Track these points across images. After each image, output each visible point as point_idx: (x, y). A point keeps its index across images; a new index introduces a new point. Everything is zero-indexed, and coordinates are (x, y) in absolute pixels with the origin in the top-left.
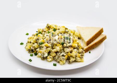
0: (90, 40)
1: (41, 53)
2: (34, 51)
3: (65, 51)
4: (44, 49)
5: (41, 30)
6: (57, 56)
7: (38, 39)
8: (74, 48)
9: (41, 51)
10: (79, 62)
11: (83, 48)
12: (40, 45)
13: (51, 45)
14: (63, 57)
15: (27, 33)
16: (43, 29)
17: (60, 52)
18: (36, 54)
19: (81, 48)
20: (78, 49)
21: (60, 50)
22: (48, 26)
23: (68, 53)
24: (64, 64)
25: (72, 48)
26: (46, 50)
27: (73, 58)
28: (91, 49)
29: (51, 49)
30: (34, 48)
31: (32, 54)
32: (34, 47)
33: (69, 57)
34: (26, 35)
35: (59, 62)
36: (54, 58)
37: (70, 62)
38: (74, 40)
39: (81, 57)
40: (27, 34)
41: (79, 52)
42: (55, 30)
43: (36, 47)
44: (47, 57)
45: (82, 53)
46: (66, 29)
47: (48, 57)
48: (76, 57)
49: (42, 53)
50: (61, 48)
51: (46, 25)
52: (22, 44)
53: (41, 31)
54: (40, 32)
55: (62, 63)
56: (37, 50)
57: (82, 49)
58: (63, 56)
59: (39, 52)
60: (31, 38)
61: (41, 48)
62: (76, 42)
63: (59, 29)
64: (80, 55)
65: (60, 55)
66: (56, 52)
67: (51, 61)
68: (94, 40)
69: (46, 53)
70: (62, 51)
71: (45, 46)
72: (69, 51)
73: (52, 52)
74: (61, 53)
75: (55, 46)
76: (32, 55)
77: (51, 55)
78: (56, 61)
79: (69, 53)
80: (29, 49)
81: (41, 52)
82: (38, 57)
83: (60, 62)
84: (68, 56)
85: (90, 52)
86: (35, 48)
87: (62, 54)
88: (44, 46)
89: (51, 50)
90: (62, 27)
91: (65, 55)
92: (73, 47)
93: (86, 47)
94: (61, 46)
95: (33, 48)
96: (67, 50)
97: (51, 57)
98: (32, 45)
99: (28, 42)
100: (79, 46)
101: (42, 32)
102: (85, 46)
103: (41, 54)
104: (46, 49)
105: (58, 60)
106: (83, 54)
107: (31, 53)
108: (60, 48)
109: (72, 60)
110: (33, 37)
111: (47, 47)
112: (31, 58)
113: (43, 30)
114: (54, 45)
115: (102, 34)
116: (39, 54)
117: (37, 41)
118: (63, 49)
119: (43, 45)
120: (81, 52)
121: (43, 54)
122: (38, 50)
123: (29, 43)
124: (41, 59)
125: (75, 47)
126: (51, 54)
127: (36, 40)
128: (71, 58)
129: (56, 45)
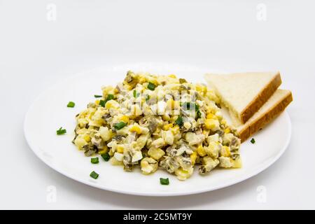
0: (250, 107)
1: (122, 153)
2: (101, 150)
3: (187, 143)
4: (129, 141)
5: (110, 90)
6: (167, 157)
7: (109, 115)
8: (212, 133)
9: (122, 146)
10: (228, 168)
11: (235, 131)
12: (118, 131)
13: (148, 127)
14: (185, 159)
15: (70, 103)
16: (118, 88)
17: (175, 146)
18: (107, 157)
19: (227, 130)
20: (221, 134)
21: (175, 139)
22: (132, 78)
23: (196, 146)
24: (189, 177)
25: (206, 133)
26: (135, 142)
27: (213, 158)
28: (255, 131)
29: (150, 140)
30: (100, 140)
31: (94, 157)
32: (100, 137)
33: (201, 157)
34: (68, 106)
35: (174, 174)
36: (159, 163)
37: (204, 171)
38: (209, 111)
39: (234, 155)
40: (71, 105)
41: (225, 143)
42: (152, 86)
43: (106, 137)
44: (140, 161)
45: (233, 144)
46: (182, 81)
47: (144, 162)
48: (220, 155)
49: (125, 151)
50: (177, 135)
51: (126, 76)
52: (61, 132)
53: (111, 93)
54: (109, 96)
55: (183, 175)
56: (109, 145)
57: (231, 132)
58: (184, 154)
59: (116, 151)
60: (85, 115)
61: (119, 138)
62: (215, 117)
63: (164, 84)
64: (229, 149)
65: (177, 155)
66: (165, 147)
67: (152, 173)
68: (261, 106)
69: (138, 150)
70: (181, 141)
71: (133, 132)
72: (200, 140)
73: (154, 146)
74: (177, 148)
75: (158, 130)
76: (95, 162)
77: (149, 157)
78: (166, 170)
79: (200, 147)
80: (86, 144)
81: (122, 149)
82: (114, 165)
83: (179, 173)
84: (198, 155)
85: (253, 141)
86: (102, 140)
87: (180, 151)
88: (129, 133)
89: (151, 143)
90: (171, 77)
91: (189, 151)
92: (207, 130)
93: (240, 128)
94: (177, 128)
95: (98, 142)
96: (194, 138)
97: (152, 161)
98: (95, 133)
99: (79, 125)
100: (223, 126)
101: (115, 96)
102: (238, 126)
103: (122, 155)
104: (136, 140)
105: (173, 169)
106: (237, 145)
107: (91, 155)
108: (174, 134)
109: (210, 163)
110: (92, 110)
111: (139, 135)
112: (96, 168)
113: (117, 90)
114: (155, 127)
115: (280, 88)
116: (118, 156)
117: (107, 119)
118: (183, 138)
119: (126, 130)
120: (230, 141)
121: (128, 156)
122: (113, 144)
123: (81, 128)
124: (124, 168)
125: (214, 130)
126: (149, 153)
127: (103, 117)
128: (205, 159)
129: (162, 127)
